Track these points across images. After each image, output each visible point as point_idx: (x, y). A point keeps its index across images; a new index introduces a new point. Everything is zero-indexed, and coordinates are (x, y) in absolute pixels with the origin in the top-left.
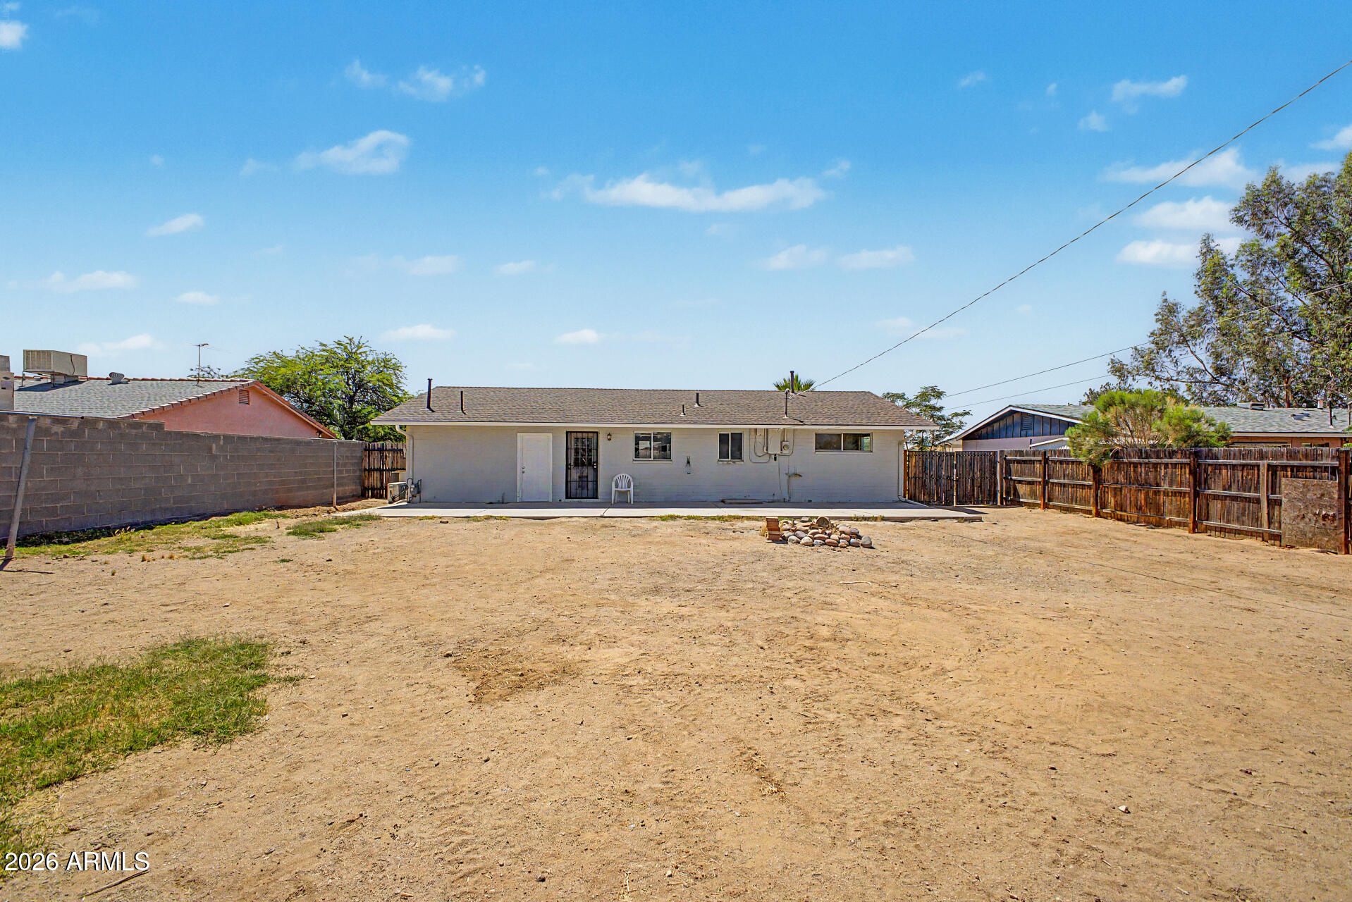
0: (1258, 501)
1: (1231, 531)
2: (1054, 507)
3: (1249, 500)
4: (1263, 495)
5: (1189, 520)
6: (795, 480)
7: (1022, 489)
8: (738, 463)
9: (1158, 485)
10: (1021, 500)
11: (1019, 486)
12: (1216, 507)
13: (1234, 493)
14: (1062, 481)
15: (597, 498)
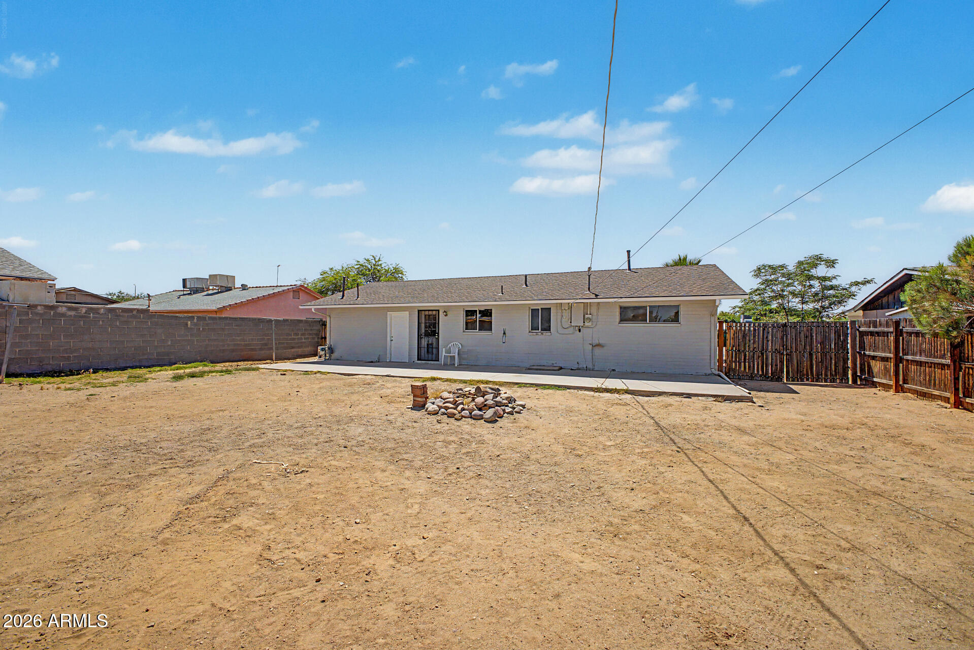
2: (909, 391)
6: (598, 351)
7: (877, 366)
8: (546, 333)
10: (875, 380)
11: (873, 363)
14: (918, 358)
15: (438, 361)
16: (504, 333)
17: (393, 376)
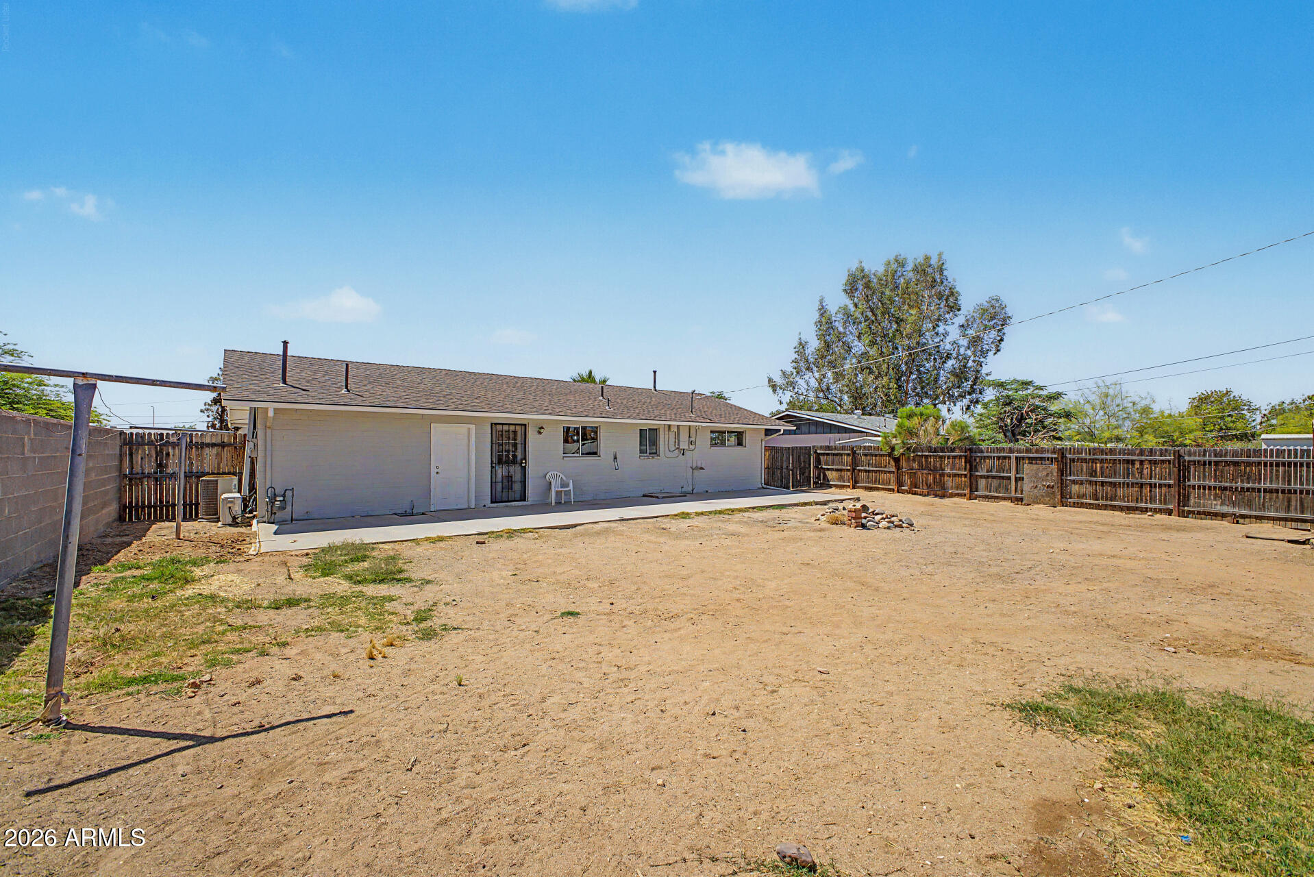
0: (1009, 478)
1: (992, 497)
2: (859, 487)
3: (1003, 478)
4: (1013, 475)
5: (967, 491)
6: (697, 474)
7: (830, 475)
8: (655, 458)
9: (944, 470)
10: (831, 483)
11: (828, 472)
12: (982, 483)
13: (994, 474)
14: (867, 468)
15: (525, 500)
16: (615, 458)
17: (628, 520)
